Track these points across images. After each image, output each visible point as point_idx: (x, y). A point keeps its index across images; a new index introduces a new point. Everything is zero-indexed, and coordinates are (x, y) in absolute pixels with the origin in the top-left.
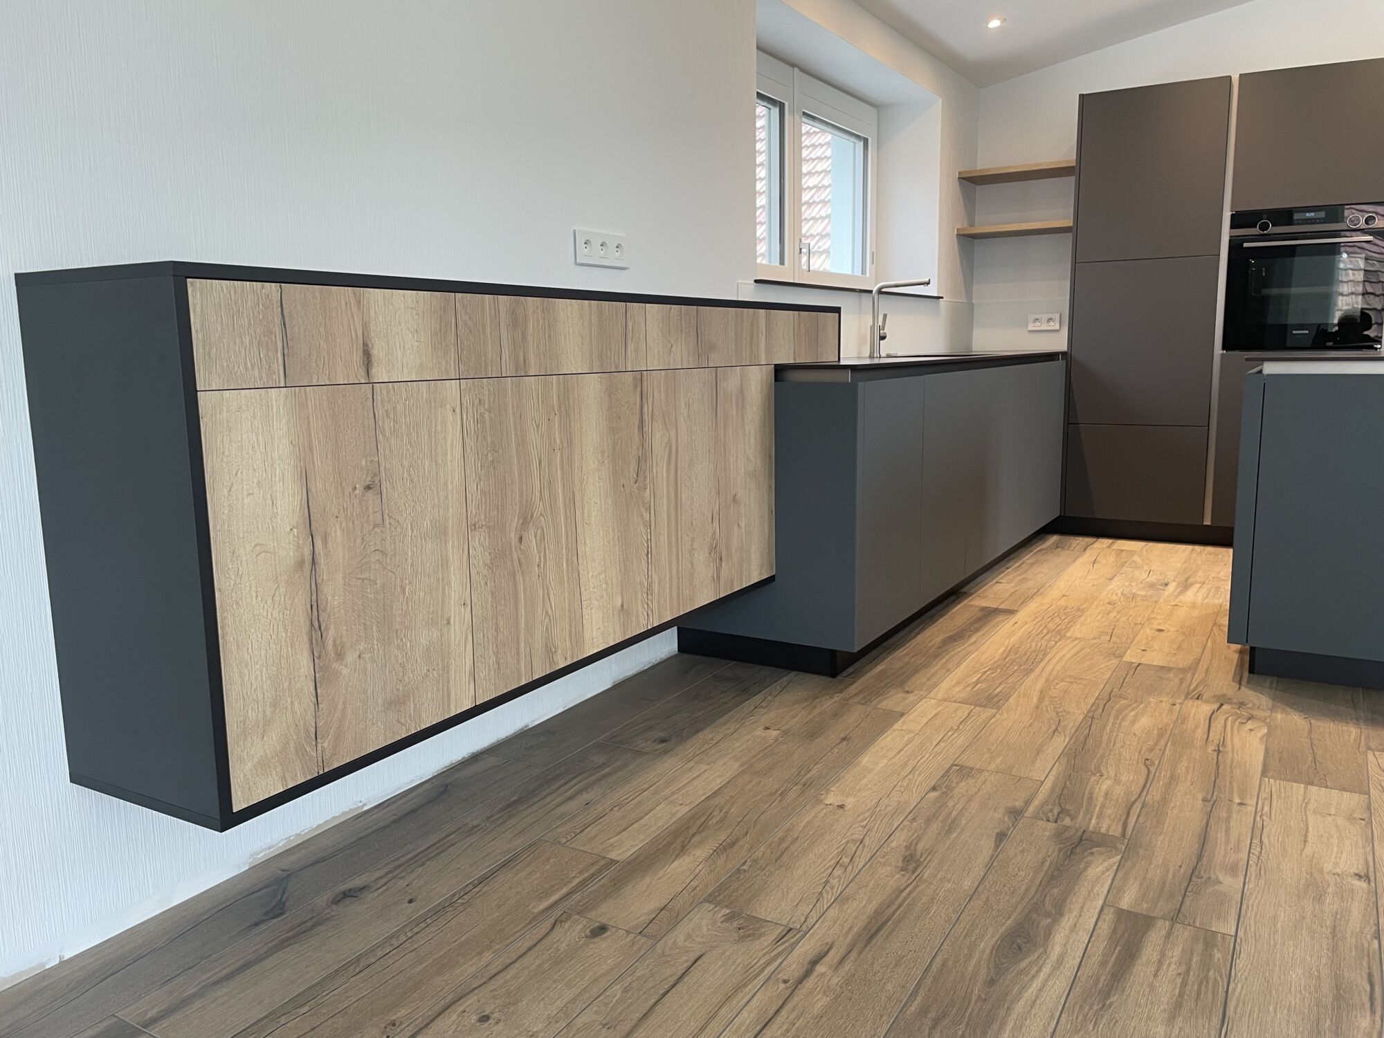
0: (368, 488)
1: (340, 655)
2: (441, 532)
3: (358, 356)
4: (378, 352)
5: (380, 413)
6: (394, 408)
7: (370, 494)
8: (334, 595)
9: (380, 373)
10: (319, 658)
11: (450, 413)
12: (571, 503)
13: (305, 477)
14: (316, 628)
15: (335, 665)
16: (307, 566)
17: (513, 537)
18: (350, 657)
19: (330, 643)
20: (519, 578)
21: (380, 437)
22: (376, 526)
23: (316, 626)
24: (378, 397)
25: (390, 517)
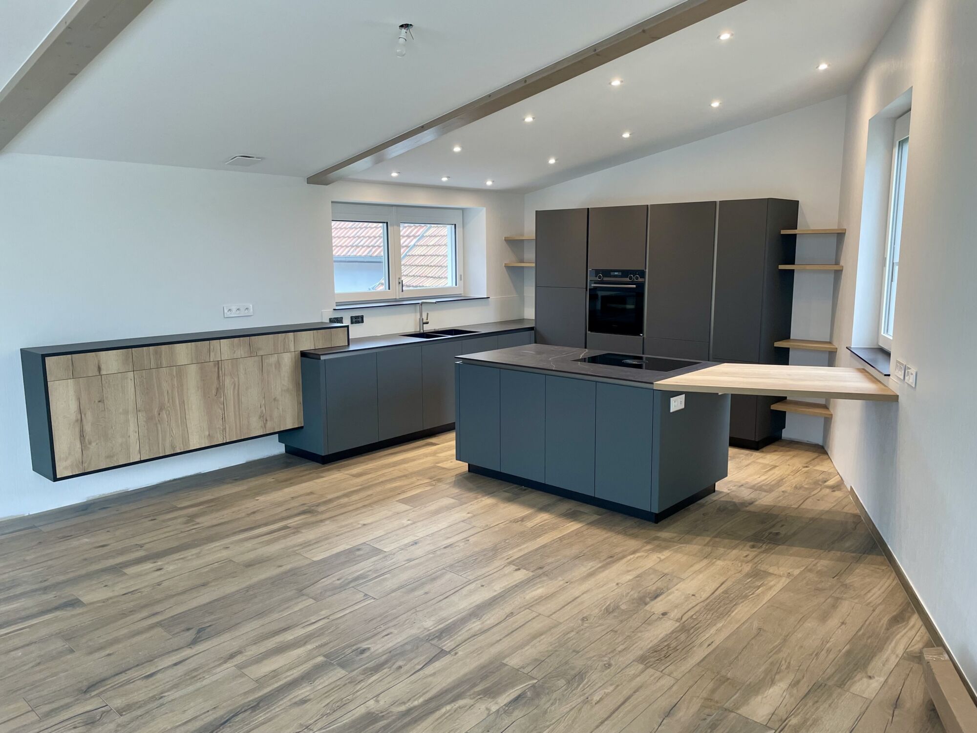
0: (99, 401)
1: (90, 443)
2: (126, 412)
3: (96, 369)
4: (103, 367)
5: (104, 382)
6: (109, 381)
7: (100, 403)
8: (88, 428)
9: (103, 372)
10: (83, 443)
11: (129, 381)
12: (183, 403)
13: (79, 400)
14: (82, 436)
15: (88, 446)
16: (79, 421)
17: (156, 413)
18: (94, 444)
19: (87, 440)
20: (159, 426)
21: (104, 388)
22: (102, 411)
23: (82, 435)
24: (103, 379)
25: (107, 408)
